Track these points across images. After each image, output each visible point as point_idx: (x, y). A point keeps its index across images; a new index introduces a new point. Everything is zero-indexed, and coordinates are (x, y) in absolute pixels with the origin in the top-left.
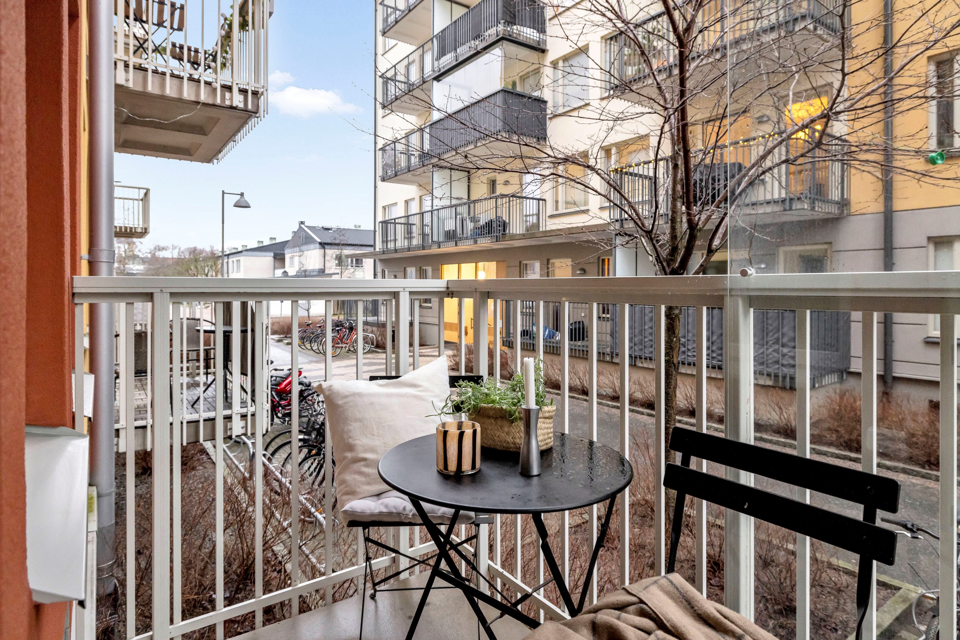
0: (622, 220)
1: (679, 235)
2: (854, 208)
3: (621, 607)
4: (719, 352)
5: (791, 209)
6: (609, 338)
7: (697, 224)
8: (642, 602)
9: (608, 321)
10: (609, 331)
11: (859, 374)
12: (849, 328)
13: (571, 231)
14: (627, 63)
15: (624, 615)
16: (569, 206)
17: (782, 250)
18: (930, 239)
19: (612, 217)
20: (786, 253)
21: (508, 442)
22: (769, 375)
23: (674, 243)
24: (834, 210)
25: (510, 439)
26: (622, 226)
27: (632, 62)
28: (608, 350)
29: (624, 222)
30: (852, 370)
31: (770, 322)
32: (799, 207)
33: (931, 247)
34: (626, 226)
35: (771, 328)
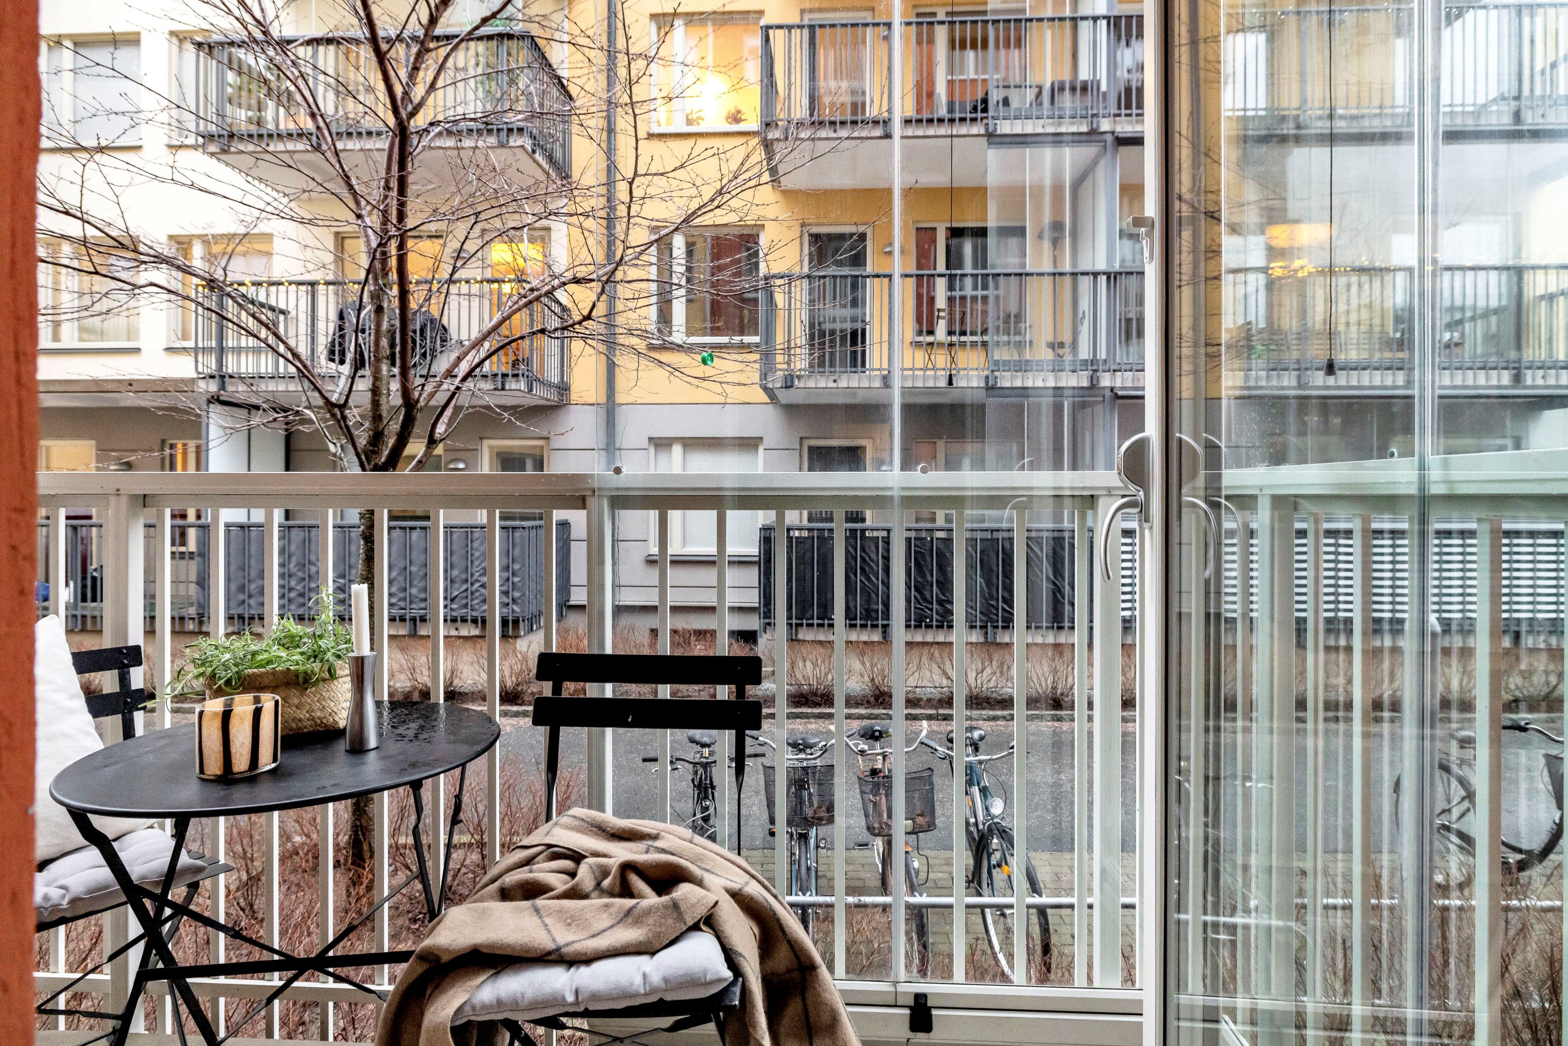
0: (222, 377)
1: (384, 414)
2: (574, 397)
3: (528, 862)
4: (402, 595)
5: (503, 389)
6: (193, 589)
7: (418, 401)
8: (550, 846)
9: (192, 558)
10: (193, 577)
11: (582, 607)
12: (569, 550)
13: (98, 387)
14: (235, 100)
15: (535, 867)
16: (85, 336)
17: (487, 443)
18: (650, 439)
19: (200, 369)
20: (491, 448)
21: (300, 720)
22: (474, 621)
23: (377, 427)
24: (552, 396)
25: (303, 714)
26: (223, 387)
27: (244, 101)
28: (192, 611)
29: (227, 380)
30: (572, 603)
31: (475, 545)
32: (513, 386)
33: (652, 449)
34: (230, 388)
35: (477, 554)
